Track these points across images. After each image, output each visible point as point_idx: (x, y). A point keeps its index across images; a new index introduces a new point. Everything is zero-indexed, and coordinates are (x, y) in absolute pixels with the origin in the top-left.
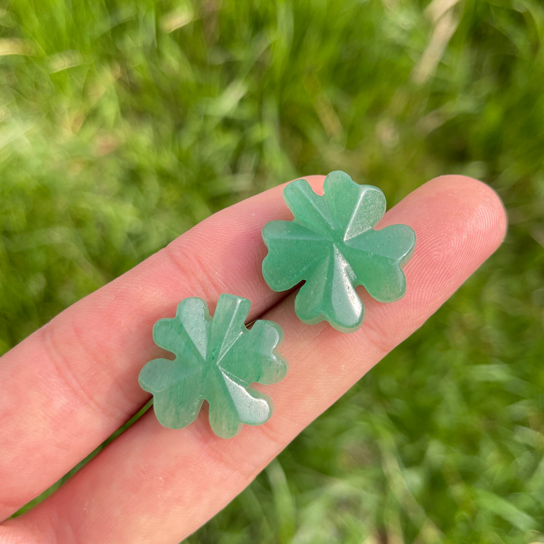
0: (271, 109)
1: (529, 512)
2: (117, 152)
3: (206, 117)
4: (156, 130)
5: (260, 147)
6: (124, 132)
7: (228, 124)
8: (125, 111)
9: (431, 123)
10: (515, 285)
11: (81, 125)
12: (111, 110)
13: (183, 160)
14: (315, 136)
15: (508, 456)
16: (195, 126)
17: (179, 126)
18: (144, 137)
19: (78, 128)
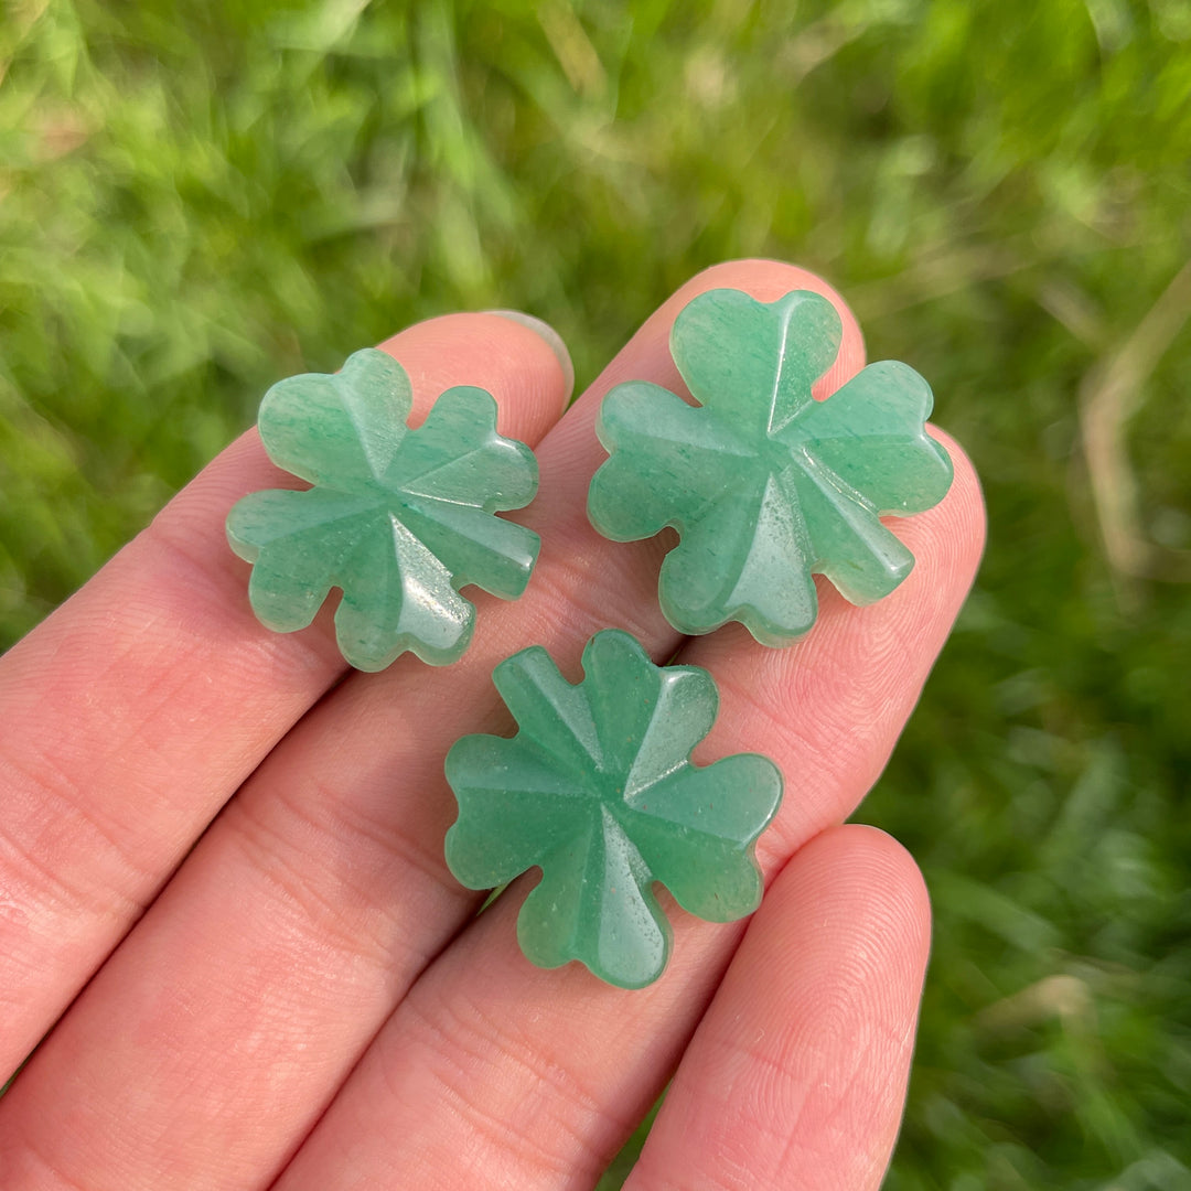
0: (439, 32)
1: (1044, 911)
2: (88, 150)
3: (288, 55)
4: (175, 94)
5: (418, 121)
6: (100, 102)
7: (342, 70)
8: (97, 51)
9: (809, 53)
10: (1006, 416)
12: (64, 49)
13: (241, 159)
14: (545, 92)
15: (995, 794)
16: (265, 77)
17: (228, 82)
18: (147, 112)
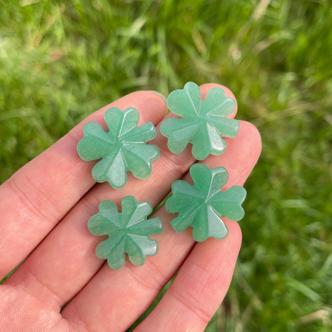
0: (162, 35)
1: (317, 291)
2: (63, 60)
3: (120, 38)
4: (88, 46)
5: (155, 58)
6: (68, 47)
7: (134, 43)
8: (67, 33)
9: (263, 46)
10: (312, 149)
11: (39, 42)
12: (59, 32)
13: (104, 67)
14: (190, 52)
15: (305, 256)
16: (113, 43)
18: (81, 51)
19: (38, 45)
